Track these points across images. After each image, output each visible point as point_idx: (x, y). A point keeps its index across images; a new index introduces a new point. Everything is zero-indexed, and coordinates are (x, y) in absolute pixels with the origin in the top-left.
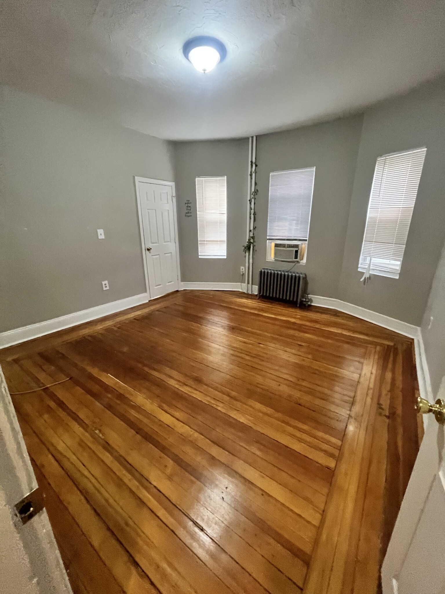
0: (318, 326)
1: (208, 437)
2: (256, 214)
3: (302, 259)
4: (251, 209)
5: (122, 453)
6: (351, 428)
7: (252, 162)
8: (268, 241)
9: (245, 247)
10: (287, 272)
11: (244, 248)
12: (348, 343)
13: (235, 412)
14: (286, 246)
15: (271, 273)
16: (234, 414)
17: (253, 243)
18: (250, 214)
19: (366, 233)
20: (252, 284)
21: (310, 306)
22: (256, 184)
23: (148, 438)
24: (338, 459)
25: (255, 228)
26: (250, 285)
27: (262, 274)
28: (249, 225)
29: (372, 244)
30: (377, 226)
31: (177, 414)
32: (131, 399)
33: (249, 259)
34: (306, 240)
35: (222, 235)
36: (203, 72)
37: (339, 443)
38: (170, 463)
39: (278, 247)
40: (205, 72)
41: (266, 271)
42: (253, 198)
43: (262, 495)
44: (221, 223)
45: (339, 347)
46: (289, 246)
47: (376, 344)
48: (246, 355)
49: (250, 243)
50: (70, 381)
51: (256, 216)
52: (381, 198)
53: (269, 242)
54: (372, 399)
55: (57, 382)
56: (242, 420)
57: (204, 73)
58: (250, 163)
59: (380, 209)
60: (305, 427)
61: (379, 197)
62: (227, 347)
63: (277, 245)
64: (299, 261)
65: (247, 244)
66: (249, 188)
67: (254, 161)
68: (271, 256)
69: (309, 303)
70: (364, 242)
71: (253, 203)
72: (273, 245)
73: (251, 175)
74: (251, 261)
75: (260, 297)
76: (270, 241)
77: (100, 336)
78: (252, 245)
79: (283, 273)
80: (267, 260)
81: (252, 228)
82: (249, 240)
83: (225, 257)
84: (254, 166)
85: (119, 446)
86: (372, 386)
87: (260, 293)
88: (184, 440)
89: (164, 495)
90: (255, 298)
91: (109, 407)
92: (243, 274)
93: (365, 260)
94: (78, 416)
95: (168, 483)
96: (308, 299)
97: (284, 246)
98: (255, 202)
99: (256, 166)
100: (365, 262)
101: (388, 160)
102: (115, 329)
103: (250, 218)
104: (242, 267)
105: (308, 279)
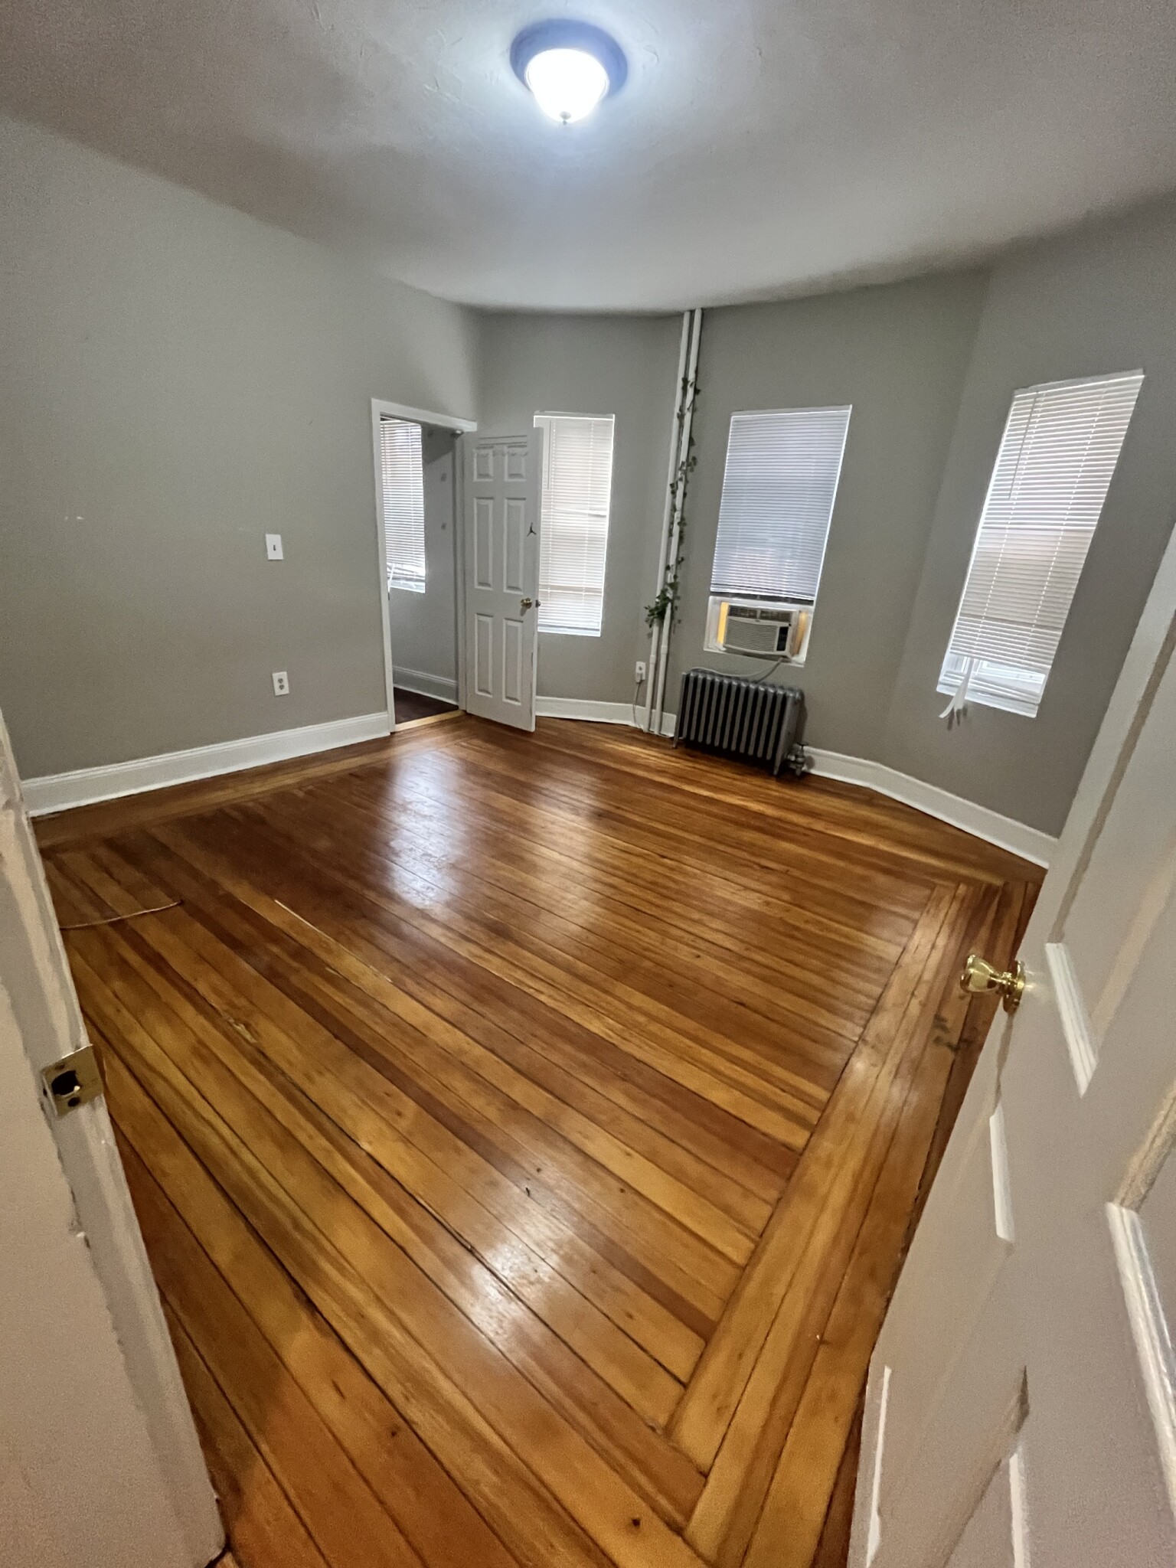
0: (819, 826)
1: (507, 1058)
2: (685, 524)
3: (796, 651)
4: (674, 509)
5: (298, 1078)
6: (860, 1066)
7: (685, 380)
8: (711, 598)
9: (650, 611)
10: (755, 682)
11: (647, 612)
12: (887, 872)
13: (580, 1008)
14: (758, 615)
15: (713, 683)
16: (576, 1014)
17: (672, 601)
18: (672, 523)
19: (967, 592)
20: (663, 710)
21: (806, 775)
22: (691, 442)
23: (360, 1048)
24: (814, 1129)
25: (680, 561)
26: (657, 711)
27: (690, 684)
28: (666, 550)
29: (980, 623)
30: (997, 577)
31: (439, 1003)
32: (329, 960)
33: (658, 639)
34: (810, 602)
35: (593, 573)
36: (562, 120)
37: (823, 1095)
38: (410, 1107)
39: (736, 615)
40: (567, 121)
41: (701, 676)
42: (681, 479)
43: (622, 1191)
44: (593, 540)
45: (864, 878)
46: (764, 615)
47: (958, 879)
48: (628, 881)
49: (663, 597)
50: (179, 907)
51: (686, 529)
52: (1015, 502)
53: (715, 603)
54: (923, 1005)
55: (147, 909)
56: (596, 1027)
57: (565, 123)
58: (680, 383)
59: (1007, 531)
60: (746, 1054)
61: (1009, 499)
62: (580, 858)
63: (734, 611)
64: (789, 655)
65: (657, 603)
66: (673, 451)
67: (691, 377)
68: (716, 640)
69: (804, 768)
70: (958, 616)
71: (680, 493)
72: (725, 609)
73: (681, 417)
74: (664, 647)
75: (679, 744)
76: (718, 598)
77: (261, 811)
78: (669, 605)
79: (744, 685)
80: (705, 649)
81: (672, 562)
82: (664, 592)
83: (598, 634)
84: (690, 391)
85: (290, 1063)
86: (928, 976)
87: (680, 734)
88: (448, 1061)
89: (388, 1173)
90: (667, 745)
91: (273, 975)
92: (642, 681)
93: (956, 663)
94: (196, 990)
95: (400, 1148)
96: (803, 757)
97: (752, 614)
98: (687, 491)
99: (696, 391)
100: (956, 671)
101: (1043, 399)
102: (301, 794)
103: (670, 534)
104: (640, 664)
105: (807, 704)
